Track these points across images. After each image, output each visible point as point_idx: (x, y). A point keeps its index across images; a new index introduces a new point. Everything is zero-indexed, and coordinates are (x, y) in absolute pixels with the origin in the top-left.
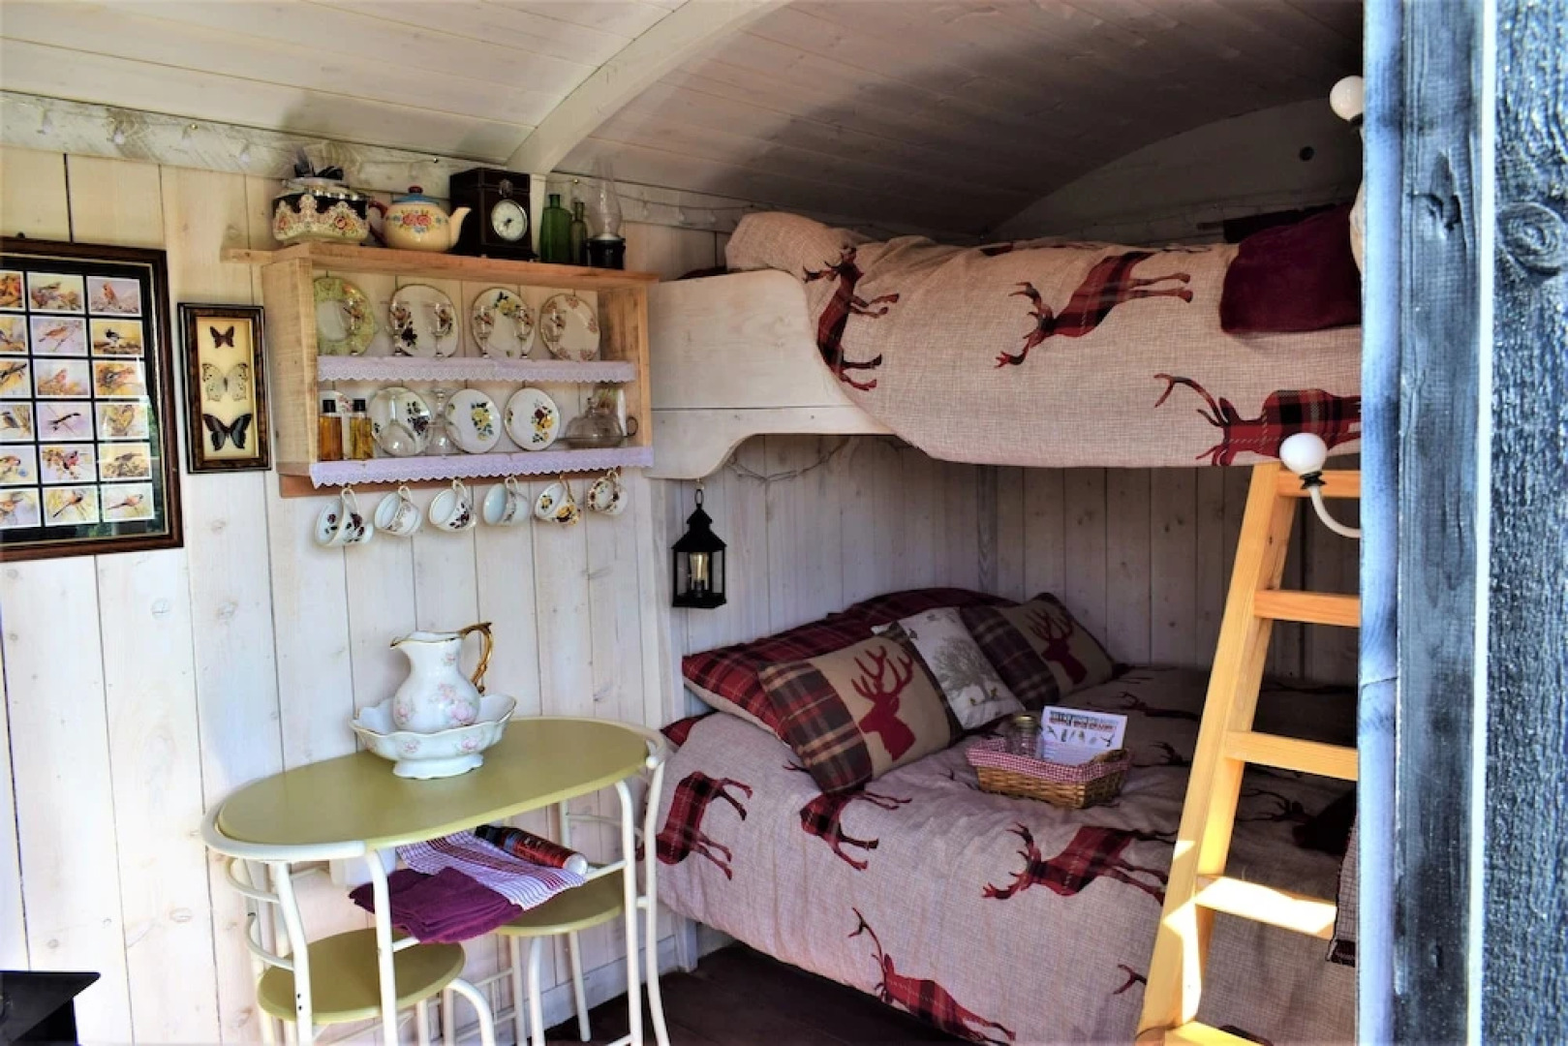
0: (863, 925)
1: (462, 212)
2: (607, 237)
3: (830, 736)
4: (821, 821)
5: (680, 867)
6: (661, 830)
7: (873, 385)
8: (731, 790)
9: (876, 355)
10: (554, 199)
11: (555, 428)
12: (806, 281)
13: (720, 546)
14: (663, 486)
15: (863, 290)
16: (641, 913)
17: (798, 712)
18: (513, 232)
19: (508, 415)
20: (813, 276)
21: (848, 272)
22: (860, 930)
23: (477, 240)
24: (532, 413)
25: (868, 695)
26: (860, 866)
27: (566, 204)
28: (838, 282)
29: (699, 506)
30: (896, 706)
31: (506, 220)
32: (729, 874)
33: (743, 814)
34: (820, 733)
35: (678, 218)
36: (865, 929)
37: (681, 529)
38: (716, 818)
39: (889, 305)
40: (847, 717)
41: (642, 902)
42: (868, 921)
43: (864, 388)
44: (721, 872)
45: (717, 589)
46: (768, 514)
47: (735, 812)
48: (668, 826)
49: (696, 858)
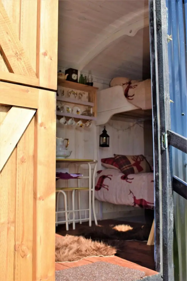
0: (131, 192)
1: (67, 75)
2: (90, 82)
3: (127, 166)
4: (124, 178)
5: (99, 191)
6: (96, 185)
7: (133, 99)
8: (109, 176)
9: (133, 94)
10: (81, 75)
11: (80, 113)
12: (123, 85)
13: (108, 136)
14: (98, 127)
15: (132, 85)
16: (92, 191)
17: (121, 162)
18: (75, 78)
19: (72, 110)
20: (124, 84)
21: (130, 83)
22: (130, 193)
23: (69, 79)
24: (76, 110)
25: (134, 161)
26: (130, 182)
27: (84, 76)
28: (128, 85)
29: (105, 129)
30: (140, 163)
31: (74, 76)
32: (108, 190)
33: (111, 179)
34: (125, 165)
35: (102, 82)
36: (131, 193)
37: (101, 133)
38: (106, 181)
39: (136, 87)
40: (130, 163)
41: (92, 190)
42: (131, 191)
43: (131, 100)
44: (106, 190)
45: (107, 144)
46: (118, 137)
47: (109, 179)
48: (98, 184)
49: (102, 189)
